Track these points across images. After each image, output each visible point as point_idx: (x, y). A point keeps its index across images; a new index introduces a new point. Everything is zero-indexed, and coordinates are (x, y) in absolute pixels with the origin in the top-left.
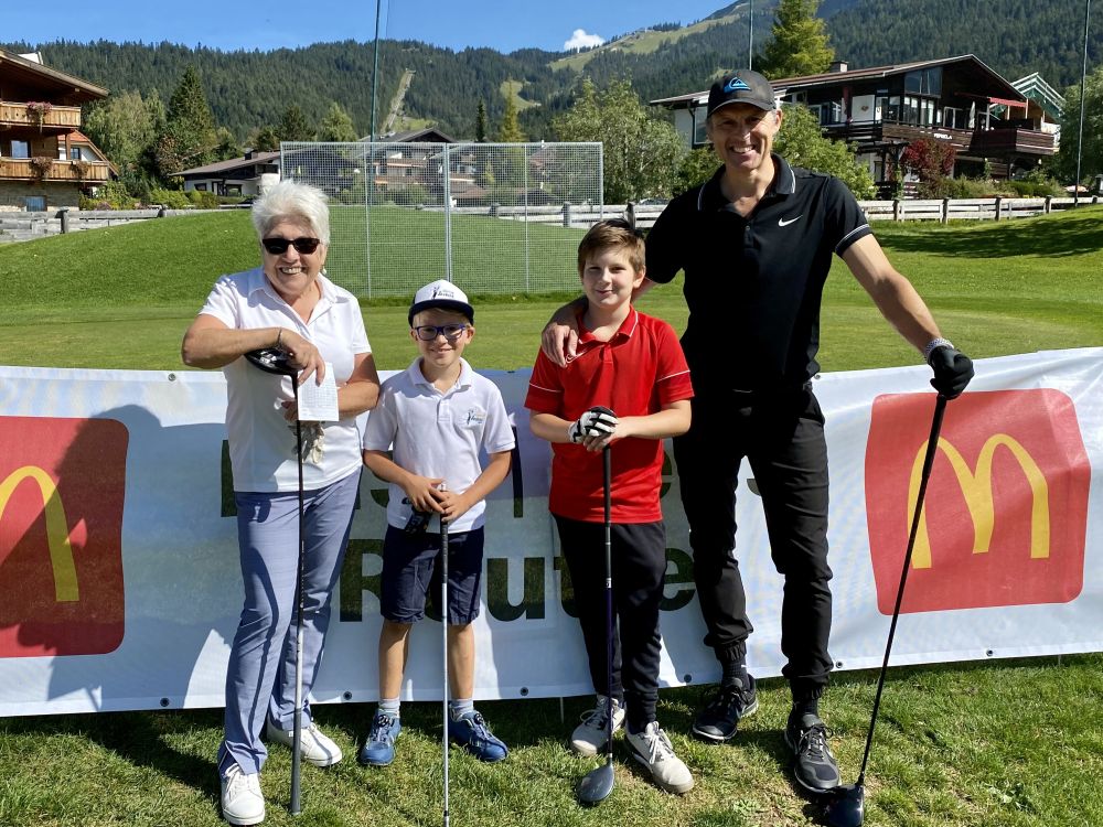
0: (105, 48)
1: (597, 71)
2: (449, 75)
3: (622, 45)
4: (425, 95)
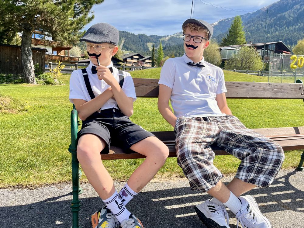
1: (171, 41)
2: (134, 40)
3: (177, 35)
4: (128, 45)
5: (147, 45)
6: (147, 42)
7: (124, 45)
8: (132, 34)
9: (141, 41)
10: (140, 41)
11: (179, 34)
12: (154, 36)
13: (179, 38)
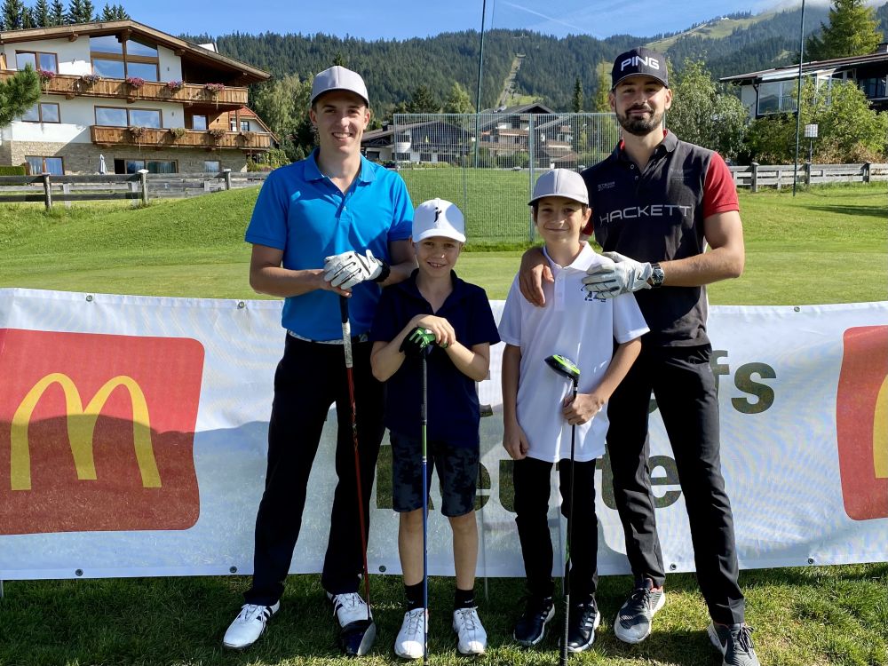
0: (271, 39)
1: (679, 53)
2: (554, 58)
3: (701, 31)
4: (532, 75)
5: (594, 73)
6: (595, 60)
7: (516, 79)
8: (545, 37)
9: (577, 60)
10: (571, 57)
11: (708, 26)
12: (622, 37)
13: (709, 39)
